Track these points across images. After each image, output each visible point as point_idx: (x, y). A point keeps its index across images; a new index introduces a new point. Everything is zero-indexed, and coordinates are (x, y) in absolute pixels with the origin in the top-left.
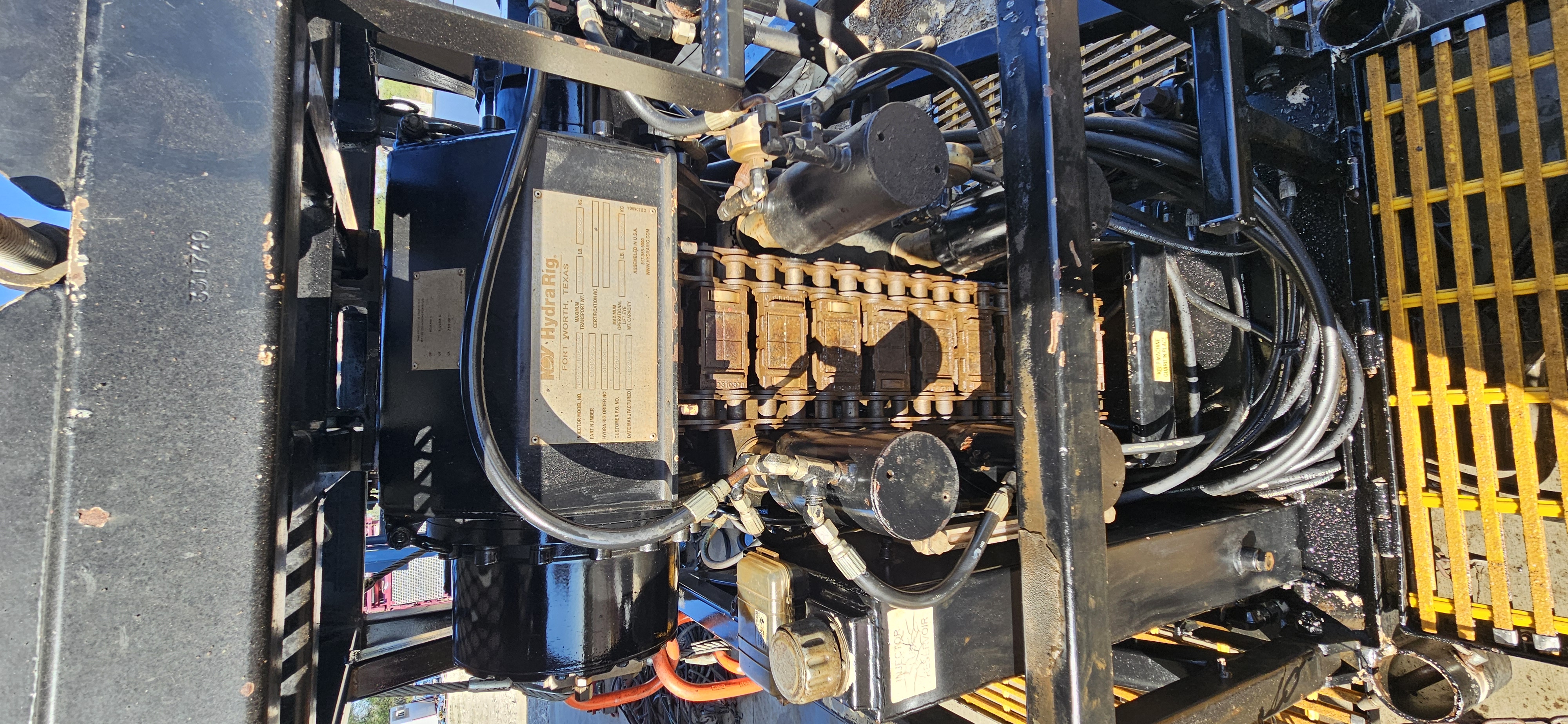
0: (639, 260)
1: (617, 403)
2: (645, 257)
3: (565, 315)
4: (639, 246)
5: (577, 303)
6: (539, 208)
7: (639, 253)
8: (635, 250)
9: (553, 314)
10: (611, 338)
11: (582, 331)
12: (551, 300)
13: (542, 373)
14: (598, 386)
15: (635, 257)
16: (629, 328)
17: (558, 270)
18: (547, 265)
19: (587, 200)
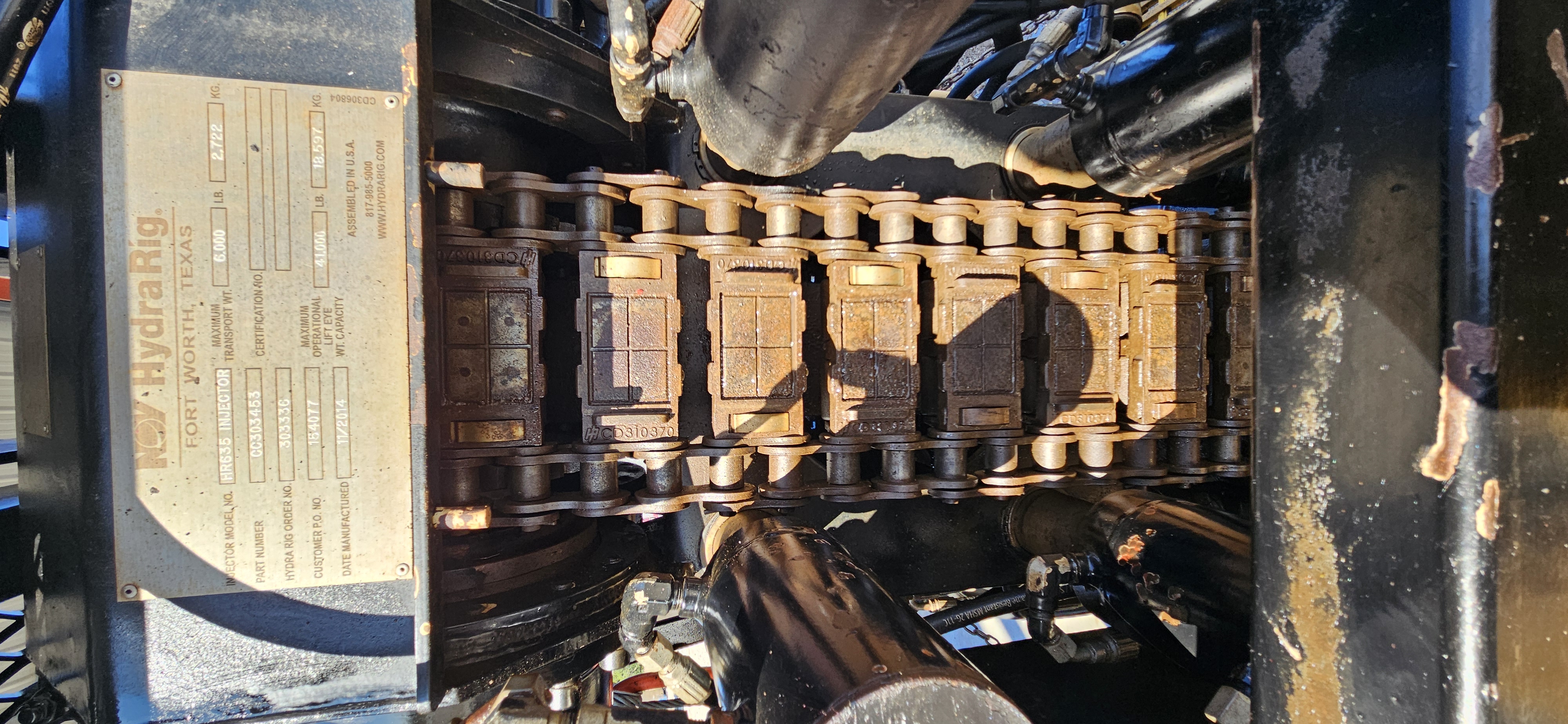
0: (360, 210)
1: (317, 506)
2: (375, 202)
3: (187, 334)
4: (360, 179)
5: (215, 308)
6: (118, 110)
7: (360, 194)
8: (351, 187)
9: (159, 333)
10: (297, 375)
11: (230, 364)
12: (151, 304)
13: (139, 455)
14: (272, 475)
15: (351, 204)
16: (340, 353)
17: (165, 241)
18: (140, 230)
19: (232, 87)
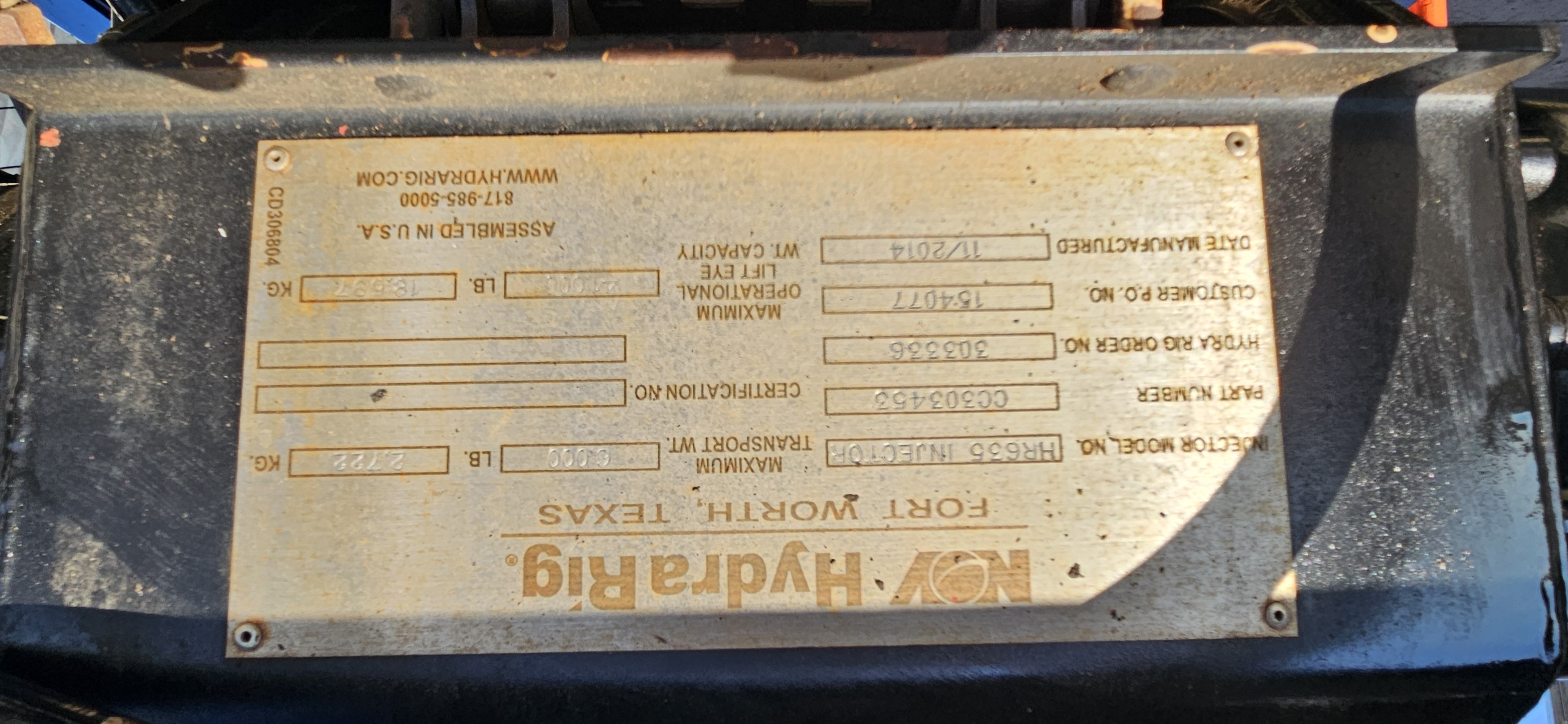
0: (499, 214)
1: (1106, 294)
2: (482, 189)
3: (757, 512)
4: (436, 215)
5: (702, 466)
6: (310, 629)
7: (465, 214)
8: (455, 230)
10: (839, 324)
11: (817, 442)
14: (1042, 371)
15: (488, 230)
16: (793, 250)
17: (570, 549)
